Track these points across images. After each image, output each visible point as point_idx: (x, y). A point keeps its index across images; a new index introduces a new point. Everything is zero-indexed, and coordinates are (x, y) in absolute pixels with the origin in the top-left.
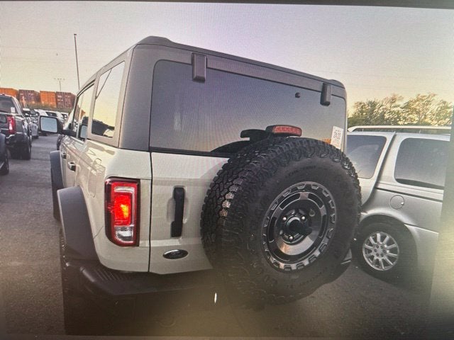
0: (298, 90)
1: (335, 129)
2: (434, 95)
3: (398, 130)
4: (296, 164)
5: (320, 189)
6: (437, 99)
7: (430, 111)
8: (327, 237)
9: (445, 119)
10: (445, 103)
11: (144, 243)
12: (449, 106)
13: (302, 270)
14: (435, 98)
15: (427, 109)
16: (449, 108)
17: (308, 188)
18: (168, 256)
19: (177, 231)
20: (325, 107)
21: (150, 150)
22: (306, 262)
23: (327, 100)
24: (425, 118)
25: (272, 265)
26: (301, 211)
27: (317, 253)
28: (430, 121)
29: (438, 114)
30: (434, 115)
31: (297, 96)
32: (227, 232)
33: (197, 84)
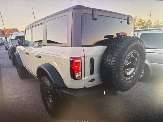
0: (122, 20)
1: (131, 32)
2: (137, 17)
3: (138, 31)
4: (132, 45)
5: (134, 52)
6: (138, 18)
7: (136, 23)
8: (137, 68)
9: (141, 25)
10: (140, 19)
11: (83, 78)
12: (142, 20)
13: (131, 79)
14: (137, 18)
15: (135, 22)
16: (142, 21)
17: (133, 53)
18: (90, 81)
19: (92, 73)
20: (128, 25)
21: (83, 46)
22: (132, 77)
23: (129, 23)
24: (135, 26)
25: (124, 79)
26: (130, 61)
27: (134, 73)
28: (136, 27)
29: (139, 24)
30: (137, 24)
31: (121, 22)
32: (114, 70)
33: (94, 21)
